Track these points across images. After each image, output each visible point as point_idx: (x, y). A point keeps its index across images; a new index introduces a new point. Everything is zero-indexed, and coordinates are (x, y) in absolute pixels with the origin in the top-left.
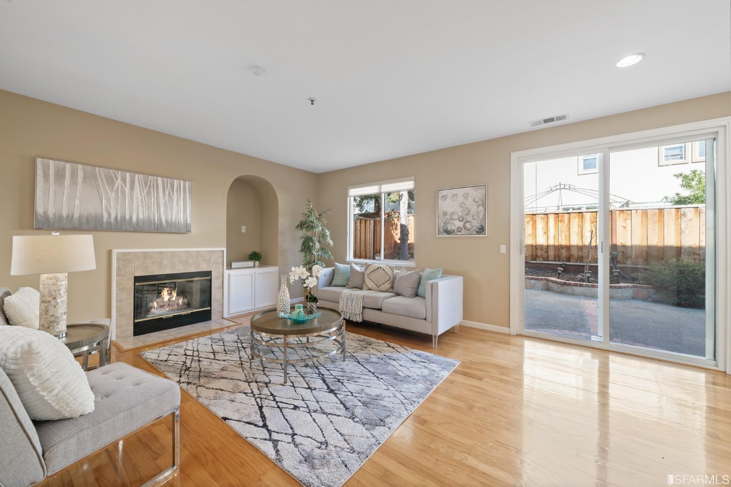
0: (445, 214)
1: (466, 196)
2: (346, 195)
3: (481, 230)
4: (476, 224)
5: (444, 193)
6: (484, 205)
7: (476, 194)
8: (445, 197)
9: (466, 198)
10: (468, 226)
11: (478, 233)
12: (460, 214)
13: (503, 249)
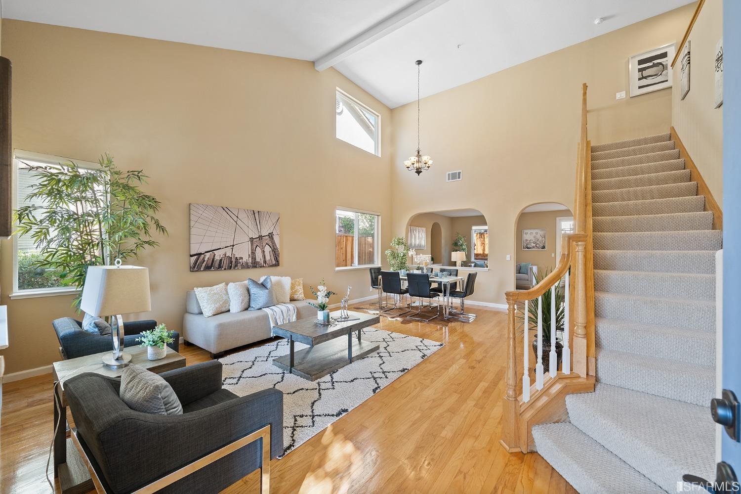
0: (527, 240)
1: (537, 233)
2: (471, 229)
3: (544, 247)
4: (541, 245)
5: (526, 231)
6: (545, 237)
7: (541, 233)
8: (526, 233)
9: (537, 234)
10: (538, 246)
11: (542, 248)
12: (534, 241)
13: (553, 255)
